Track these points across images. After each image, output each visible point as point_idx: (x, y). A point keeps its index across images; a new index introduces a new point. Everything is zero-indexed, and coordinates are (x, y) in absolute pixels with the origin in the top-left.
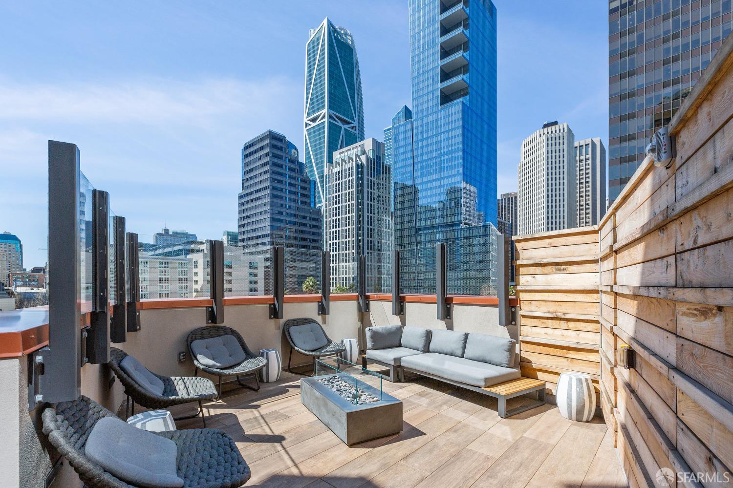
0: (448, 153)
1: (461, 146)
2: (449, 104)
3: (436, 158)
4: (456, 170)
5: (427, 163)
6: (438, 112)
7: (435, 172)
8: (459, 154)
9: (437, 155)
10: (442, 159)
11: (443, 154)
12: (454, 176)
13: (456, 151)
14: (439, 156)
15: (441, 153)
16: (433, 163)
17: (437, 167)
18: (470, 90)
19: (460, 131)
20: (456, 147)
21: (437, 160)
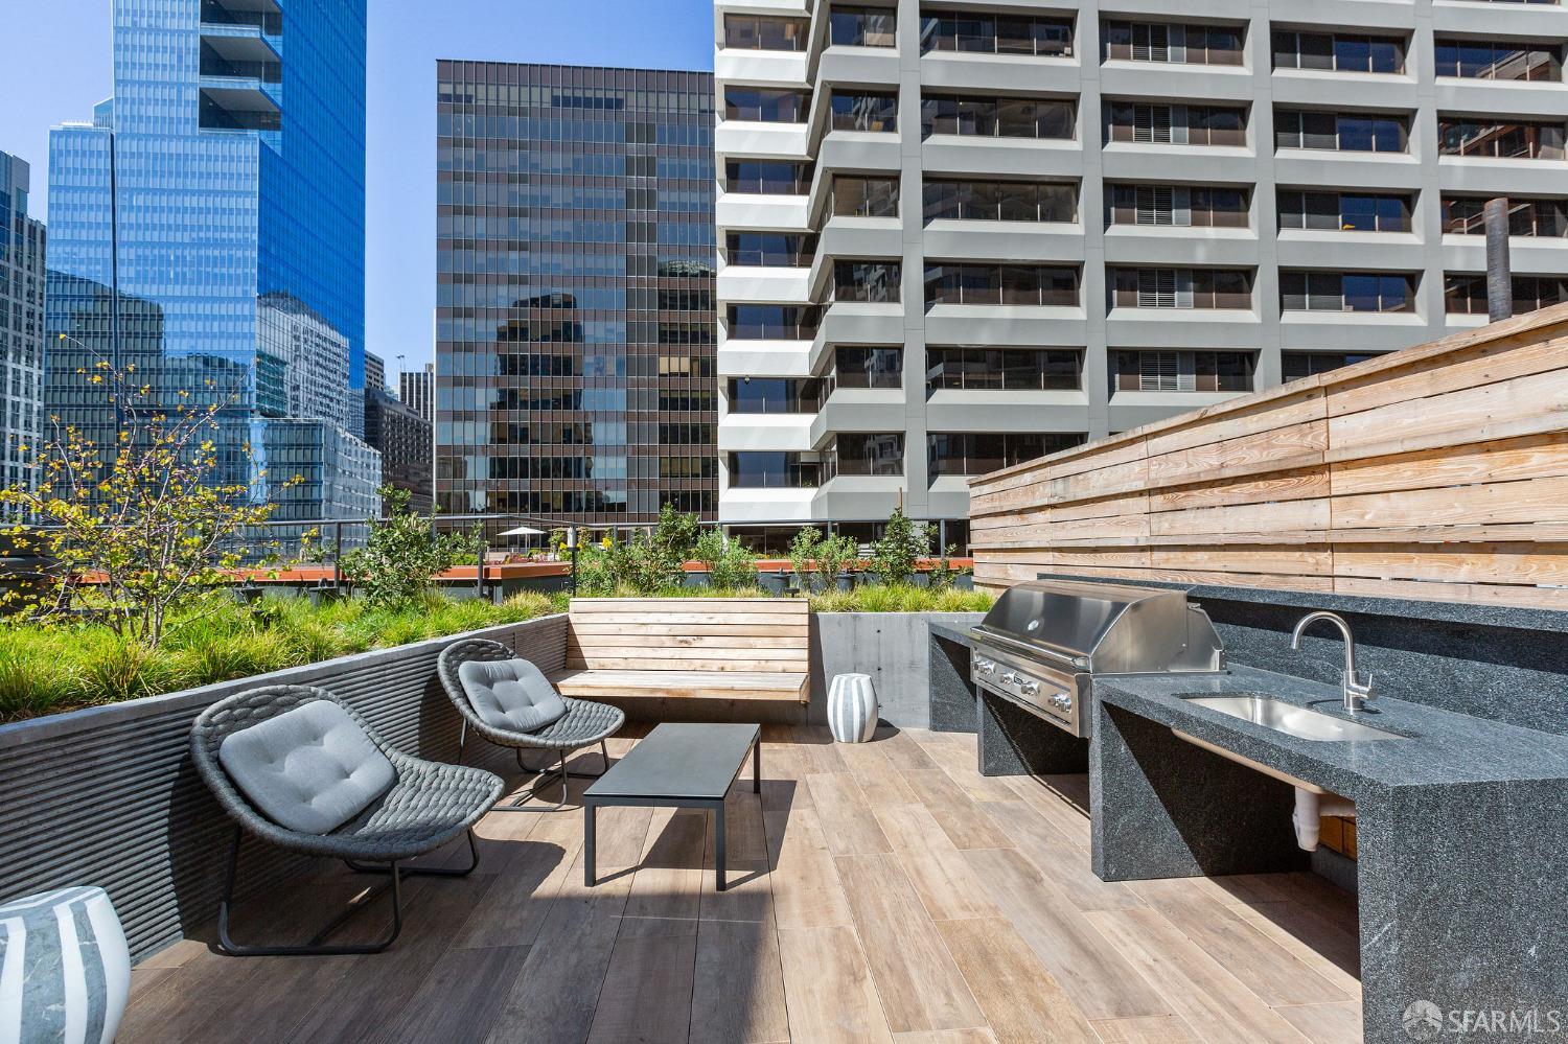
0: (220, 244)
1: (255, 237)
2: (223, 131)
3: (183, 245)
4: (239, 289)
5: (156, 252)
6: (193, 139)
7: (181, 279)
8: (248, 253)
9: (187, 240)
10: (202, 252)
11: (206, 244)
12: (236, 300)
13: (243, 244)
14: (192, 245)
15: (208, 239)
16: (177, 257)
17: (186, 269)
18: (283, 120)
19: (253, 203)
20: (240, 236)
21: (187, 252)
